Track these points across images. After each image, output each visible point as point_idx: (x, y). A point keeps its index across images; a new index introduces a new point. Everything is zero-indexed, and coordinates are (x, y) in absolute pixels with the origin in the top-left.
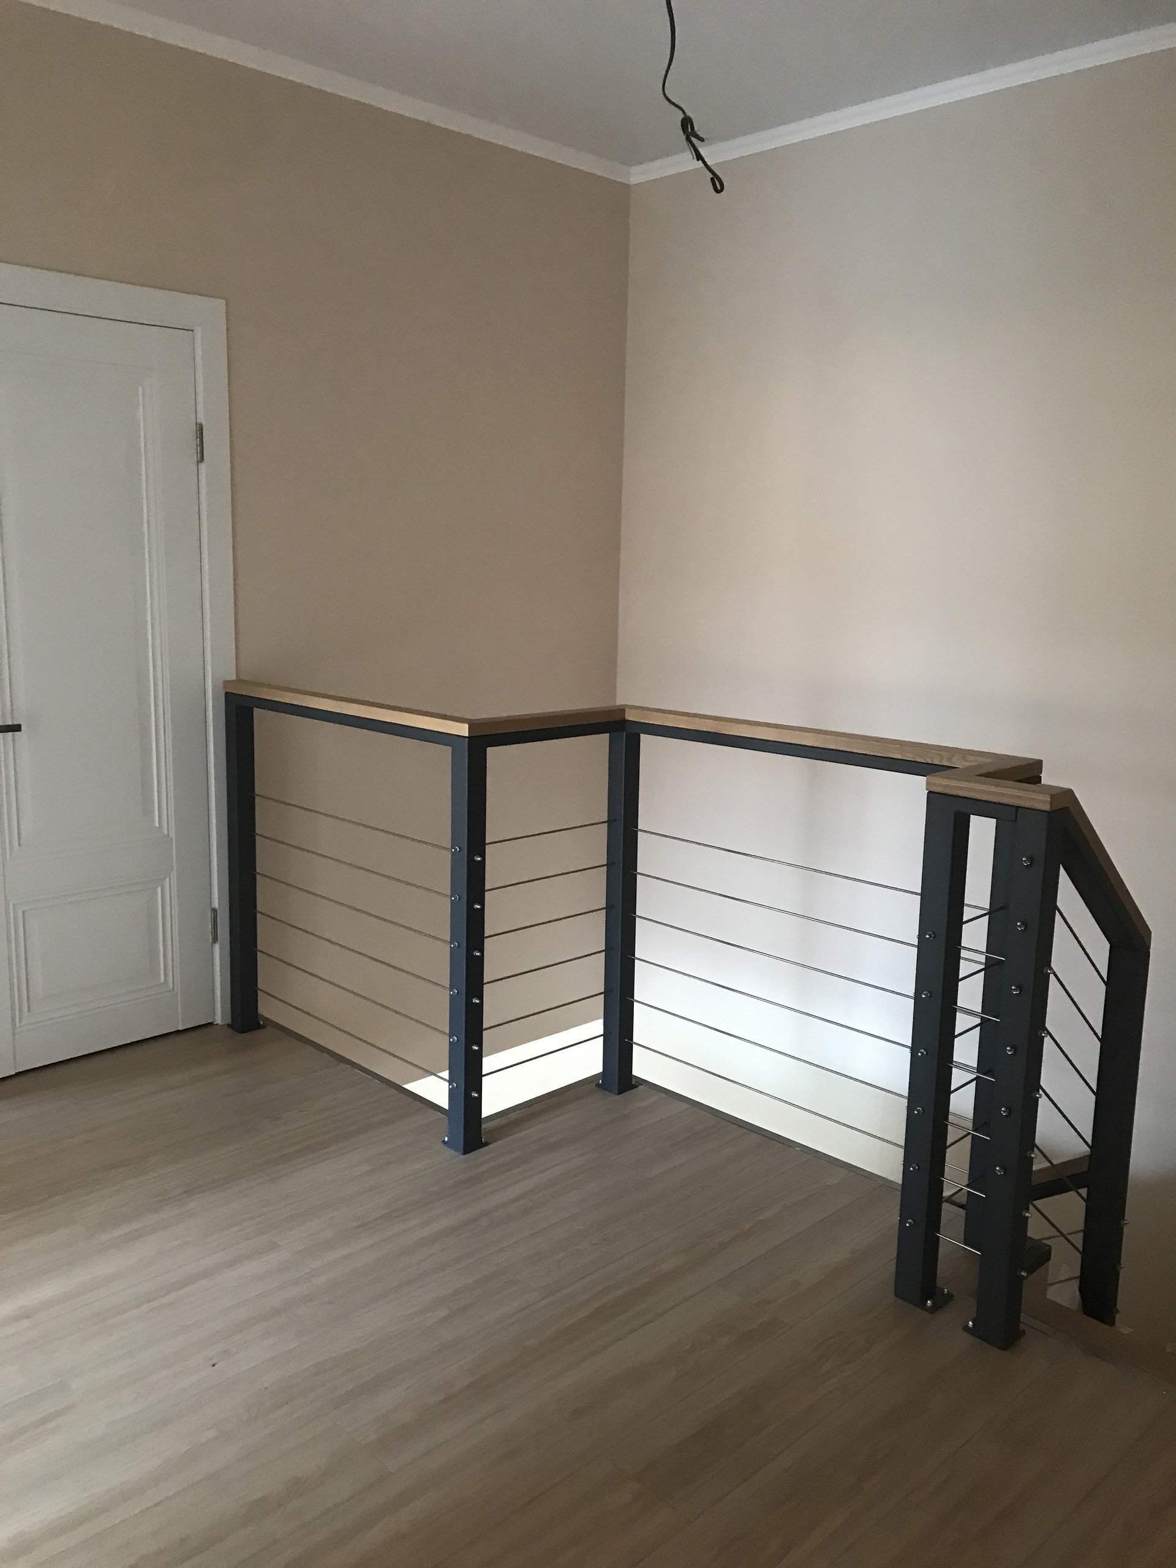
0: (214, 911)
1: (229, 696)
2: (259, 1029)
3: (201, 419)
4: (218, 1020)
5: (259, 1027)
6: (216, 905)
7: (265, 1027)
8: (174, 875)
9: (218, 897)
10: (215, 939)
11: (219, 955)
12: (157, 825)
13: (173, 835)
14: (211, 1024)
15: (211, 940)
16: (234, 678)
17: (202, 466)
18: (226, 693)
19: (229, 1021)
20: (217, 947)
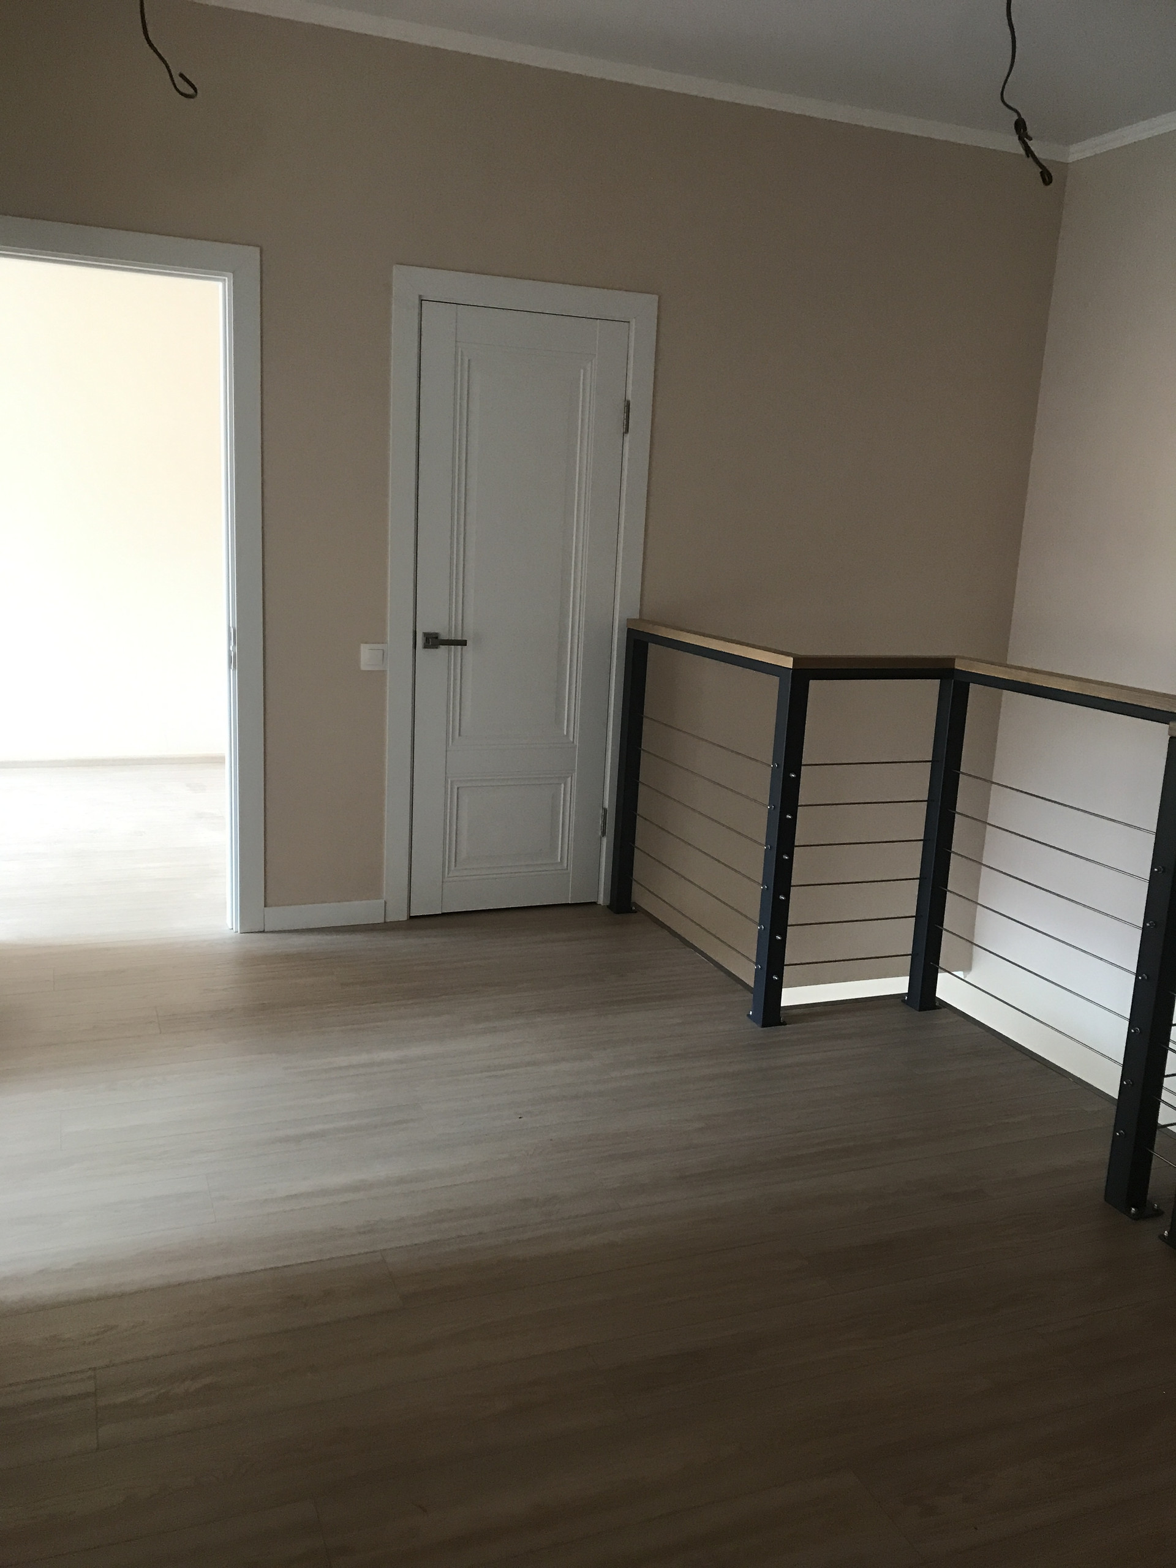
0: (605, 810)
1: (630, 632)
2: (630, 912)
3: (629, 398)
4: (601, 901)
5: (630, 911)
6: (606, 805)
7: (636, 912)
8: (575, 775)
9: (608, 799)
10: (604, 834)
11: (606, 845)
12: (565, 733)
13: (577, 743)
14: (595, 903)
15: (600, 834)
16: (637, 616)
17: (628, 437)
18: (629, 629)
19: (608, 903)
20: (605, 840)
